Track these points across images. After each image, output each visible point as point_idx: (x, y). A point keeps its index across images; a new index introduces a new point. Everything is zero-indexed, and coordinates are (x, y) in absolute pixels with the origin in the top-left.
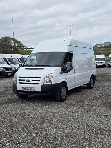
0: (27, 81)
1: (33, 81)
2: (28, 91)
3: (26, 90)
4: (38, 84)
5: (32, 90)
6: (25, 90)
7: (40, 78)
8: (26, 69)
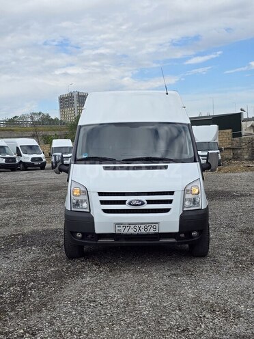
0: (134, 203)
1: (149, 202)
2: (138, 235)
3: (131, 231)
4: (167, 210)
5: (152, 231)
6: (126, 232)
7: (172, 193)
8: (106, 168)
